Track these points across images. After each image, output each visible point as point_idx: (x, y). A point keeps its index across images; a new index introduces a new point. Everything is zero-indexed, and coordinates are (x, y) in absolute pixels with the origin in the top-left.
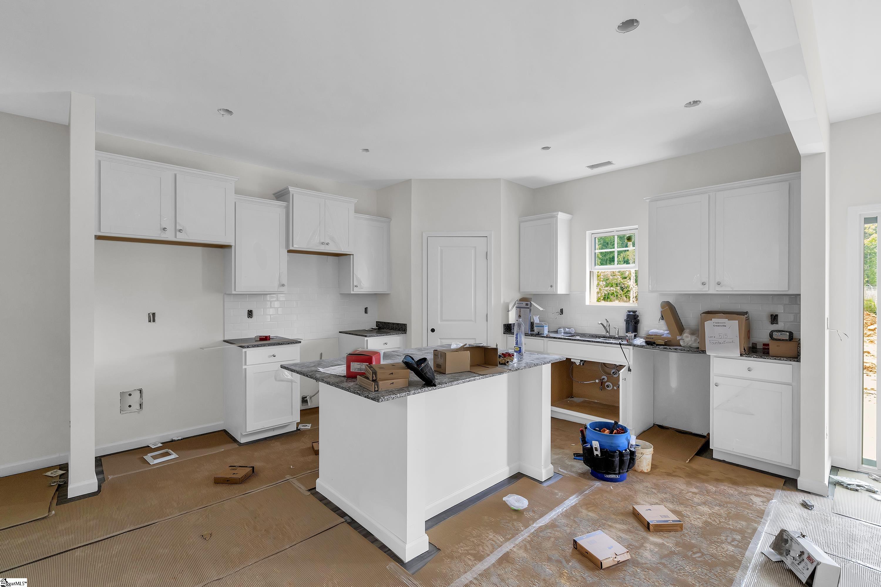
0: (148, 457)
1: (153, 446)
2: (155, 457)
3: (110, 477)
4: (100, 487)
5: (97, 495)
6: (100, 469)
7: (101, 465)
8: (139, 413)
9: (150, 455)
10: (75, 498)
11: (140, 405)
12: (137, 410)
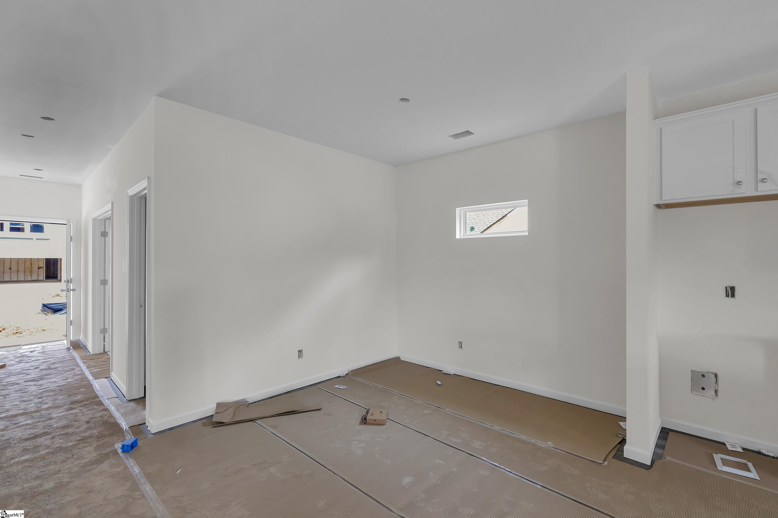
0: (717, 457)
1: (730, 447)
2: (725, 463)
3: (668, 458)
4: (653, 462)
5: (648, 470)
6: (662, 443)
7: (666, 439)
8: (713, 399)
9: (720, 456)
10: (630, 460)
11: (716, 391)
12: (711, 396)
